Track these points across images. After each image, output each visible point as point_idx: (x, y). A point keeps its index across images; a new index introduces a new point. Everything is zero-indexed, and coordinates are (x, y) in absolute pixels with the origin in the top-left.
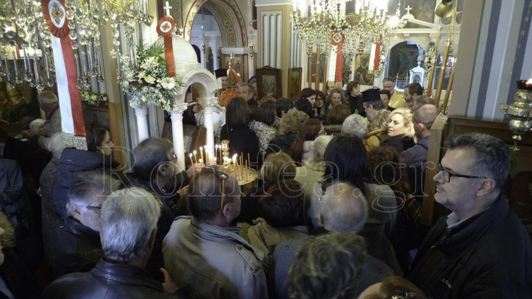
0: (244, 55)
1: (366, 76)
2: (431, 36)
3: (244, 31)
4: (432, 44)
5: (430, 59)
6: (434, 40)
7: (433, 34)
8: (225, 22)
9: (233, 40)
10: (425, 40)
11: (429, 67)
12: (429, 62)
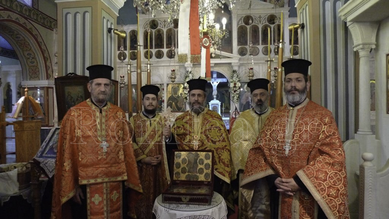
0: (48, 88)
1: (178, 105)
2: (232, 64)
3: (48, 63)
4: (234, 72)
5: (235, 84)
6: (236, 68)
7: (234, 63)
8: (26, 53)
9: (35, 73)
10: (227, 69)
11: (235, 92)
12: (235, 87)
